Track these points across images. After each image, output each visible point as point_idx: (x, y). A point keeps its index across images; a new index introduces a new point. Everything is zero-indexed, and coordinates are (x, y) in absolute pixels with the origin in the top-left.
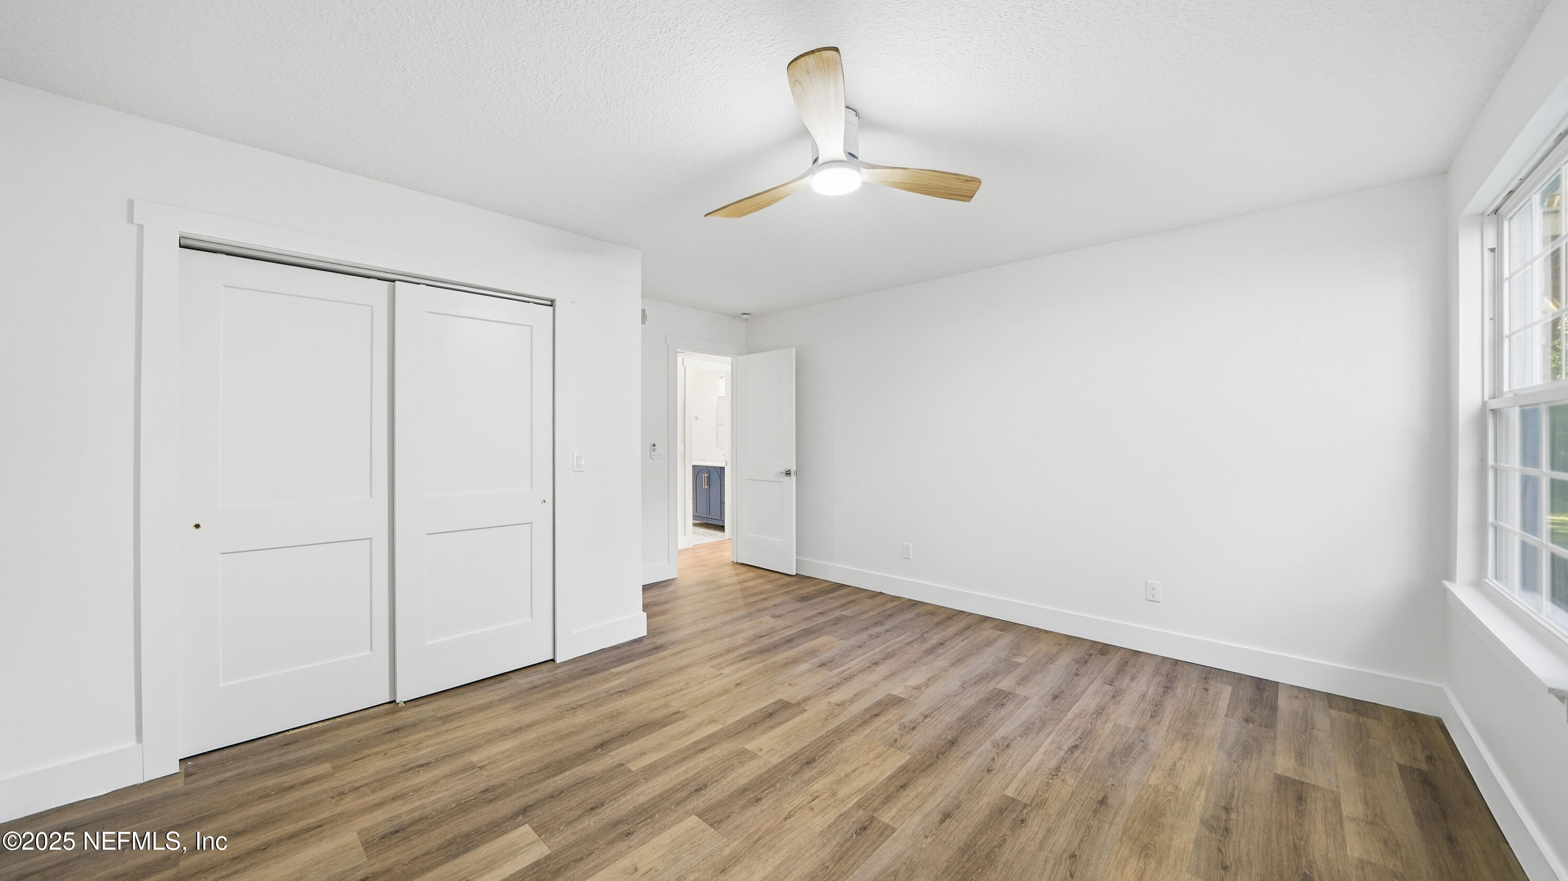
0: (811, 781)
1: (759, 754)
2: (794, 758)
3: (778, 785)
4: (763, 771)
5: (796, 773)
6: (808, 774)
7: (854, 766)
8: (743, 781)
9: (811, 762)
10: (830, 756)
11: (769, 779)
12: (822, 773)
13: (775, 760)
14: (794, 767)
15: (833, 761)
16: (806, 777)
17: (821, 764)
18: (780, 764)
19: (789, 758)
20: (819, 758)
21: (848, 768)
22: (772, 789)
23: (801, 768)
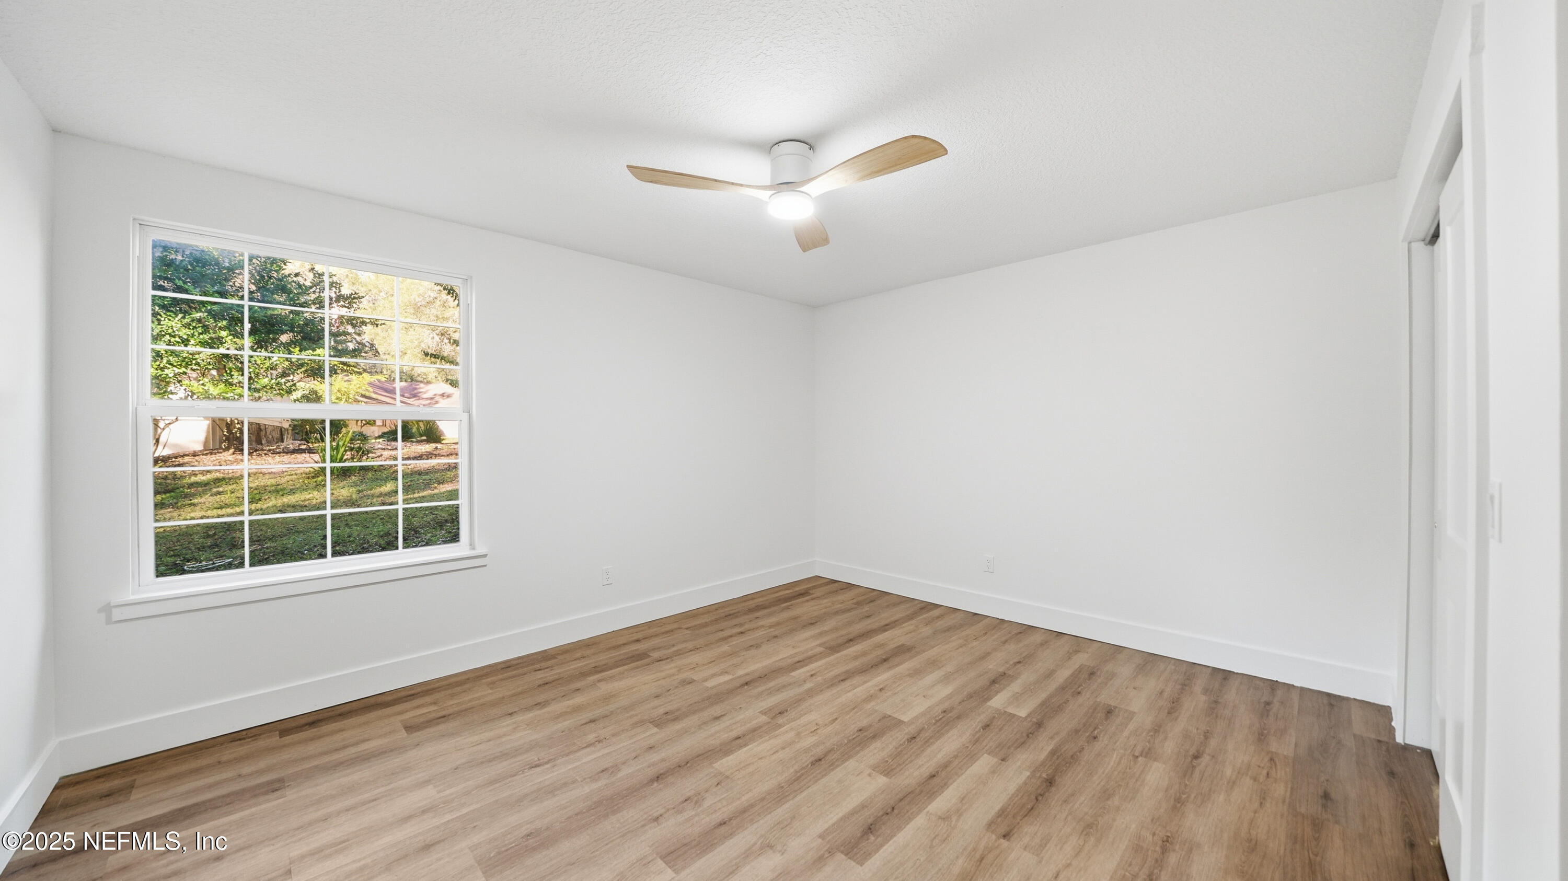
0: (816, 745)
1: (869, 771)
2: (833, 766)
3: (846, 741)
4: (862, 753)
5: (830, 751)
6: (819, 751)
7: (774, 757)
8: (878, 744)
9: (816, 761)
10: (796, 767)
11: (854, 746)
12: (807, 750)
13: (851, 764)
14: (831, 757)
15: (794, 762)
16: (822, 747)
17: (807, 759)
18: (847, 760)
19: (838, 766)
20: (807, 766)
21: (781, 755)
22: (850, 738)
23: (826, 755)
